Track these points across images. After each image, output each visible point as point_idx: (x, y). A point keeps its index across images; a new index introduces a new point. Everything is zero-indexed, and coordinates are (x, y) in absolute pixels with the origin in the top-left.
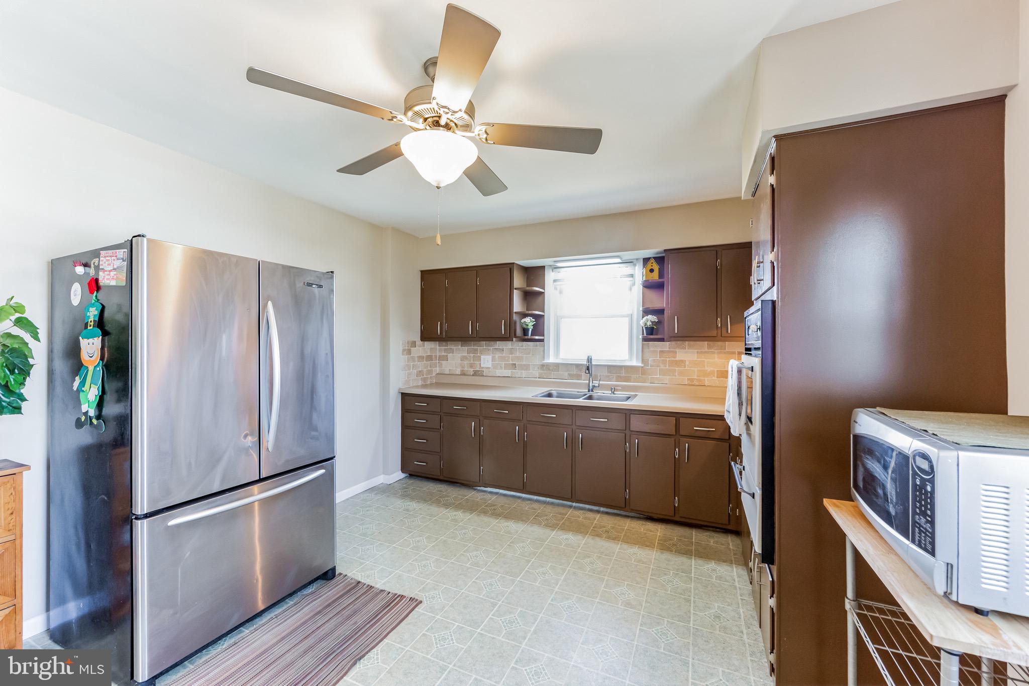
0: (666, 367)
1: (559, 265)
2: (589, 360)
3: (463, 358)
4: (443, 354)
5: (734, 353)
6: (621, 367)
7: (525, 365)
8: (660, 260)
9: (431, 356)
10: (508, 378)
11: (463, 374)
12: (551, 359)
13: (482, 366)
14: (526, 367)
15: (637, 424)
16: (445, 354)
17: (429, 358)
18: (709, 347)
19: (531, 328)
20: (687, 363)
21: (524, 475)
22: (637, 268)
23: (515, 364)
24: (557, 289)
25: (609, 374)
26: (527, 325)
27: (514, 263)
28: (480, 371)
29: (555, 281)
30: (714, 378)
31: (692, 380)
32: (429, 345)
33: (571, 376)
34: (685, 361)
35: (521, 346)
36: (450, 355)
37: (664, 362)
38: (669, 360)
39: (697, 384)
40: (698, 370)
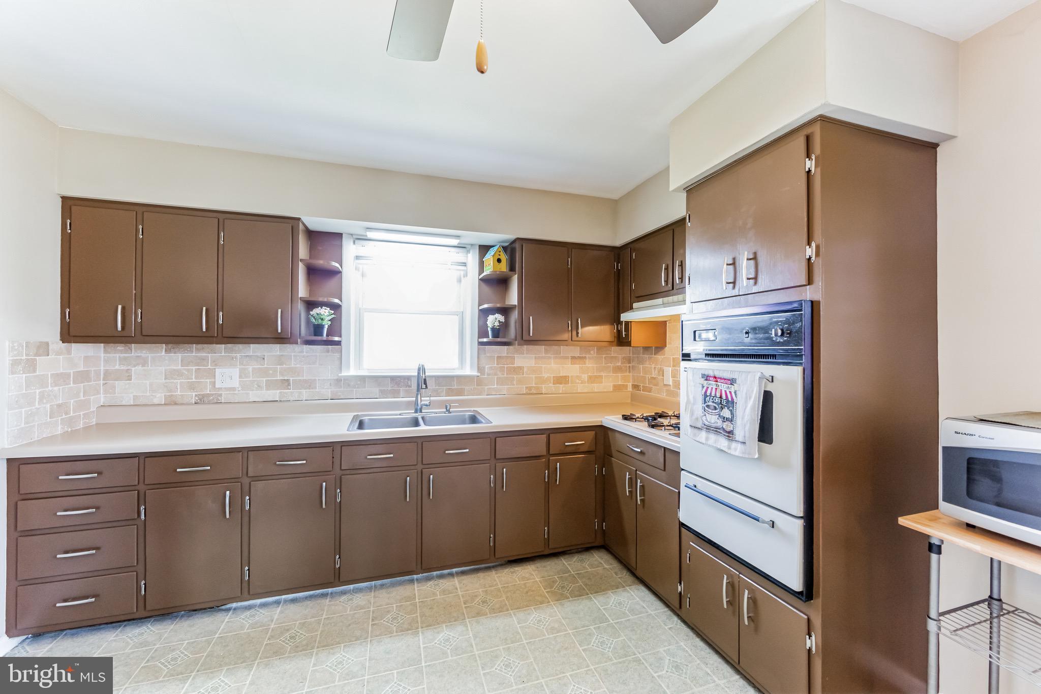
0: (503, 375)
1: (370, 235)
2: (422, 369)
3: (170, 375)
4: (117, 367)
5: (567, 358)
6: (452, 378)
7: (306, 381)
8: (510, 249)
9: (88, 372)
10: (276, 404)
11: (172, 402)
12: (352, 371)
13: (217, 386)
14: (309, 384)
15: (505, 449)
16: (125, 368)
17: (82, 377)
18: (546, 352)
19: (326, 324)
20: (525, 370)
21: (335, 558)
22: (470, 255)
23: (288, 380)
24: (358, 270)
25: (437, 387)
26: (322, 319)
27: (299, 219)
28: (213, 395)
29: (357, 258)
30: (550, 385)
31: (529, 388)
32: (80, 350)
33: (384, 394)
34: (524, 367)
35: (300, 352)
36: (136, 370)
37: (502, 369)
38: (507, 368)
39: (535, 392)
40: (535, 377)
